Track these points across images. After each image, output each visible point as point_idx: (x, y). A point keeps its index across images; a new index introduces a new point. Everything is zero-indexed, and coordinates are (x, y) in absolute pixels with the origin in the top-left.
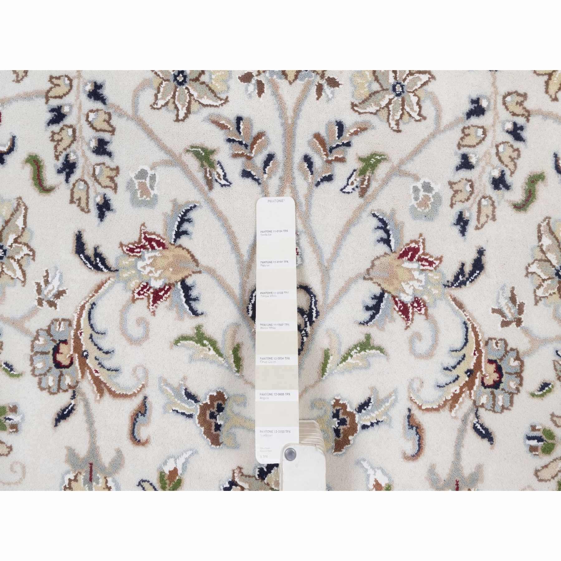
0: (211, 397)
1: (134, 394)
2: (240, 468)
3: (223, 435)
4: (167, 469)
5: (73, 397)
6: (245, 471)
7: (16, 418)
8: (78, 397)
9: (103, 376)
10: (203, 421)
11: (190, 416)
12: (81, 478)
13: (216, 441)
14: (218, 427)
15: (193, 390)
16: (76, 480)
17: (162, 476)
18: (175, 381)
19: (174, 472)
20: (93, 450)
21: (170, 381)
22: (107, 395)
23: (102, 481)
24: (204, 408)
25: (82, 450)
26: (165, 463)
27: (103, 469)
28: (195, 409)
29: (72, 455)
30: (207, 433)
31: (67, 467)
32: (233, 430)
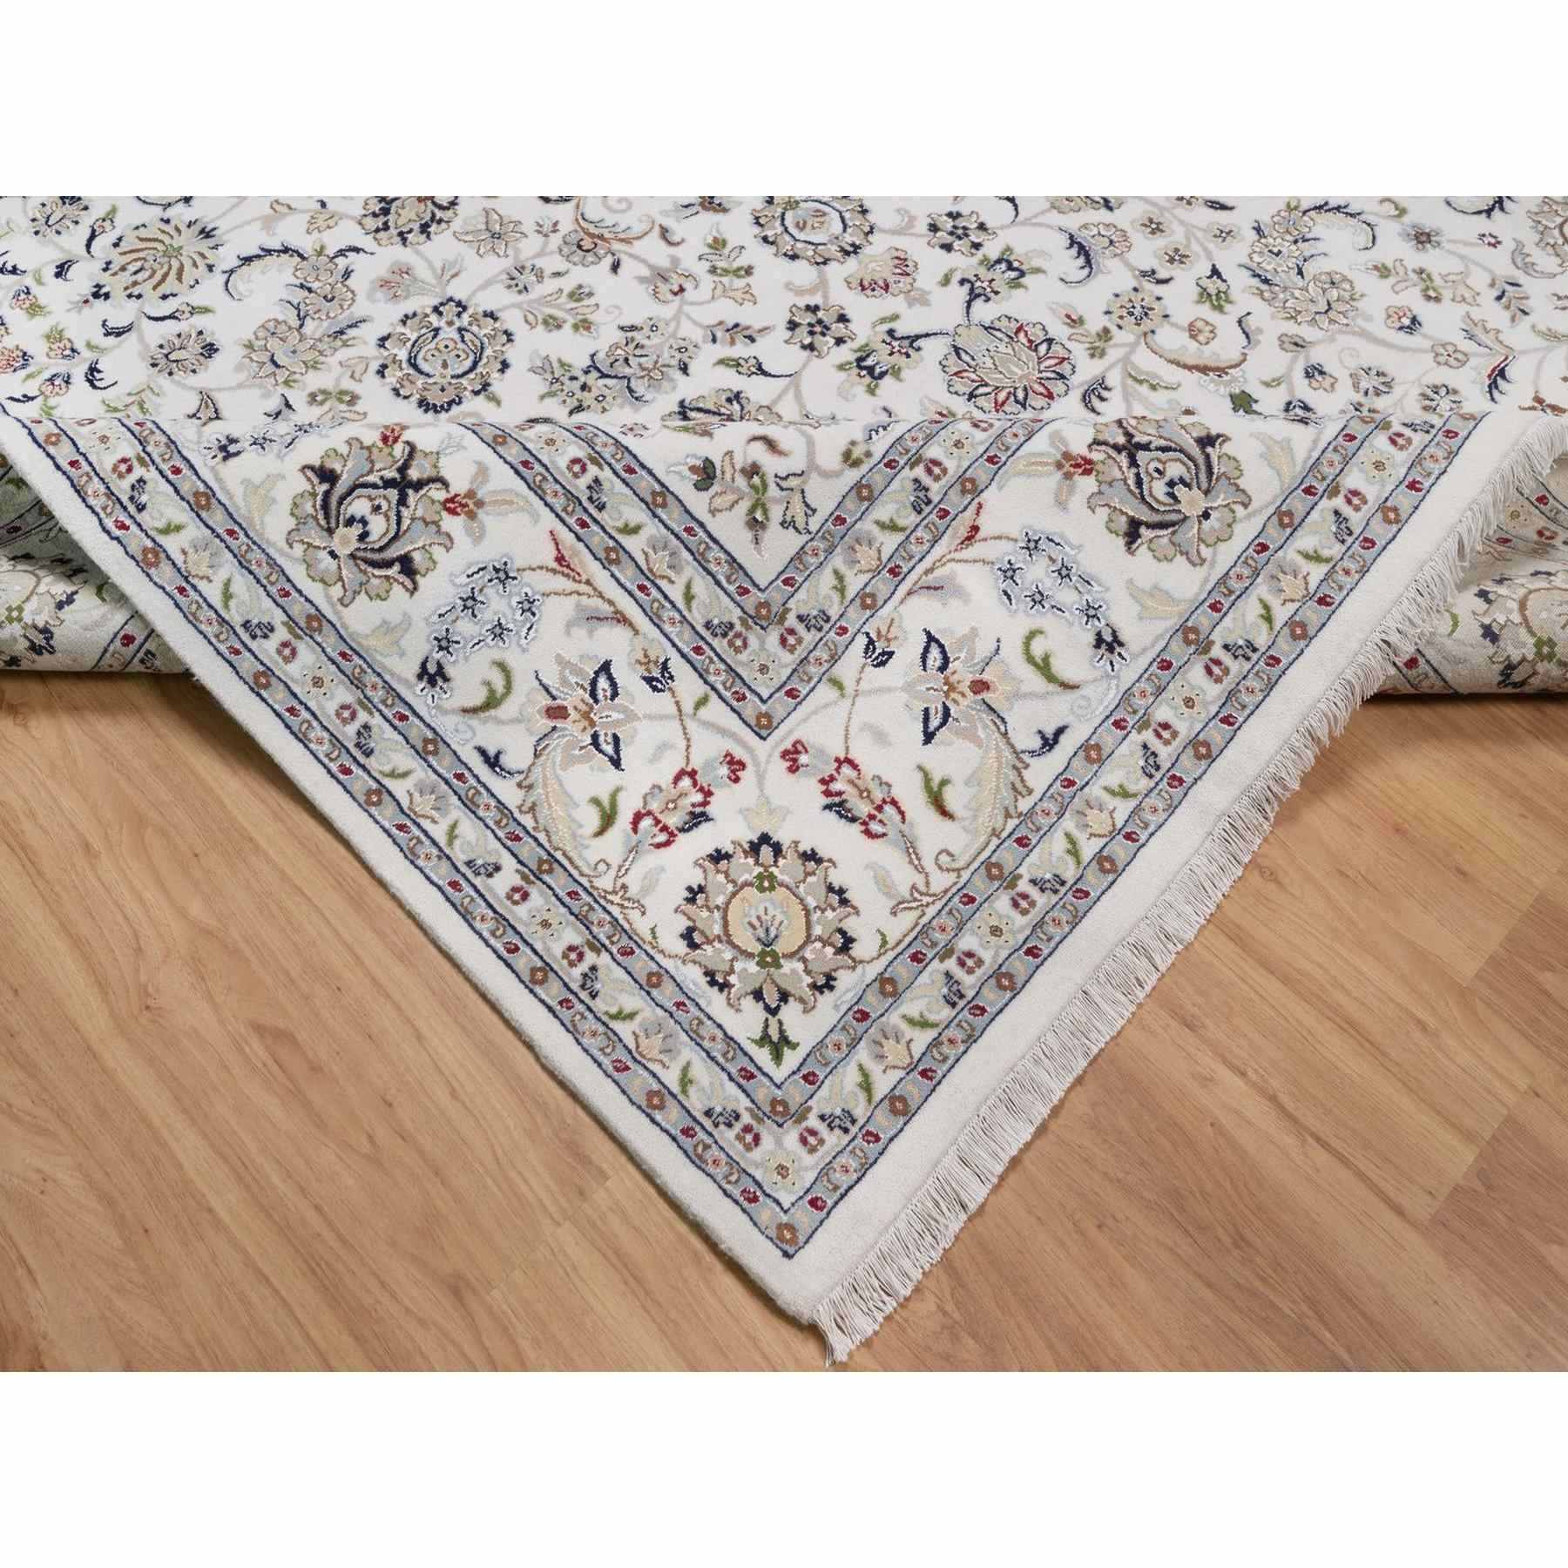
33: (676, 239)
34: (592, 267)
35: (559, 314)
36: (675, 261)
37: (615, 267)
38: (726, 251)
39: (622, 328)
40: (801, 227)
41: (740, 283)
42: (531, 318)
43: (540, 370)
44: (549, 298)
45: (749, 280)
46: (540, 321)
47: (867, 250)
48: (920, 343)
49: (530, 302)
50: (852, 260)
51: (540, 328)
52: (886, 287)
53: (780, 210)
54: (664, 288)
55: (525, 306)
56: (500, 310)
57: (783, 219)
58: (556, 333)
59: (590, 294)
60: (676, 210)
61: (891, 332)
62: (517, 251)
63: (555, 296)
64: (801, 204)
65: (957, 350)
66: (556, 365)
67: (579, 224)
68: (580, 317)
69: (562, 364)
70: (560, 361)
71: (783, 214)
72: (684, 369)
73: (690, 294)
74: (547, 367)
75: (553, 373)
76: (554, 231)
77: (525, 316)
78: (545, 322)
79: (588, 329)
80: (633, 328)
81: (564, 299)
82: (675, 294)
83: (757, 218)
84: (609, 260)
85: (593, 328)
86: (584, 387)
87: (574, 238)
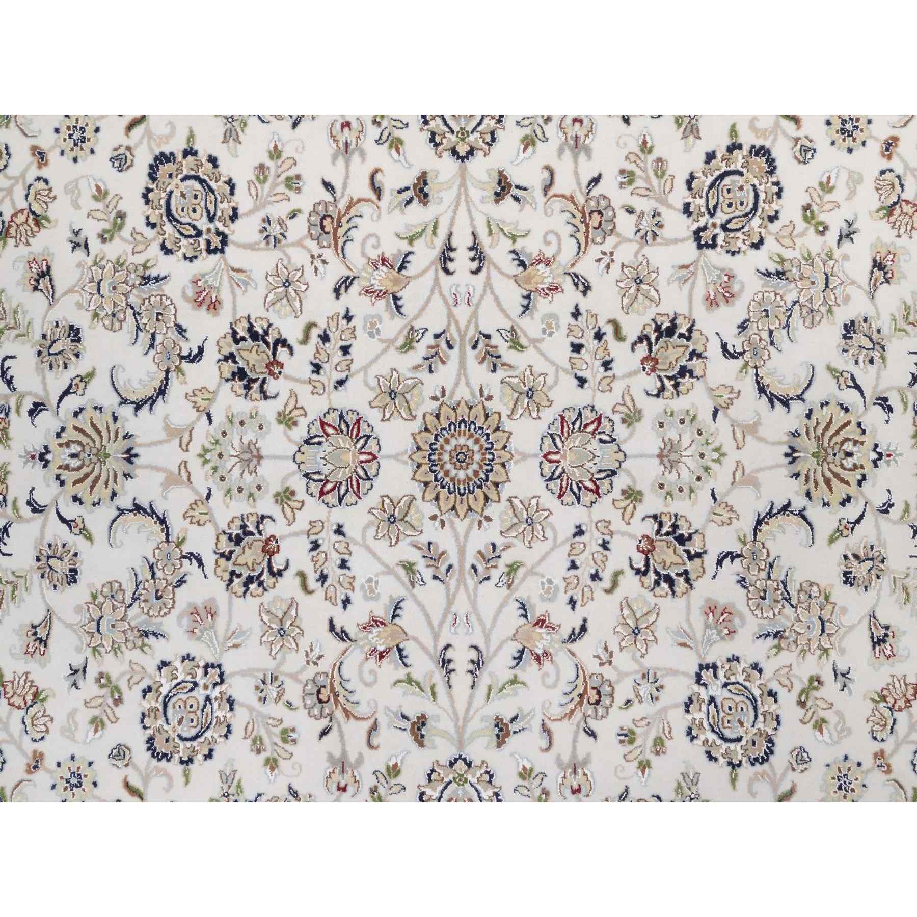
0: (418, 718)
1: (369, 718)
2: (437, 761)
3: (426, 741)
4: (391, 764)
5: (331, 721)
6: (441, 763)
7: (294, 735)
8: (334, 721)
9: (349, 706)
10: (412, 732)
11: (405, 730)
12: (337, 771)
13: (421, 745)
14: (422, 736)
15: (406, 713)
16: (333, 772)
17: (388, 768)
18: (395, 709)
19: (396, 765)
20: (344, 753)
21: (391, 708)
22: (351, 718)
23: (350, 772)
24: (414, 724)
25: (337, 754)
26: (390, 760)
27: (351, 766)
28: (407, 725)
29: (331, 757)
30: (416, 740)
31: (328, 764)
32: (433, 737)
35: (266, 741)
36: (360, 760)
37: (324, 733)
38: (394, 781)
39: (290, 788)
42: (250, 727)
43: (224, 777)
44: (270, 721)
46: (253, 736)
49: (259, 714)
51: (249, 742)
53: (451, 777)
54: (337, 777)
55: (254, 714)
57: (445, 788)
58: (253, 754)
62: (284, 659)
63: (275, 723)
64: (467, 785)
66: (235, 782)
67: (333, 670)
68: (276, 755)
69: (239, 786)
70: (239, 782)
71: (451, 782)
74: (230, 779)
75: (229, 787)
76: (315, 664)
77: (248, 723)
78: (254, 741)
79: (272, 769)
81: (277, 730)
82: (339, 789)
83: (433, 771)
84: (324, 723)
85: (276, 771)
87: (321, 680)
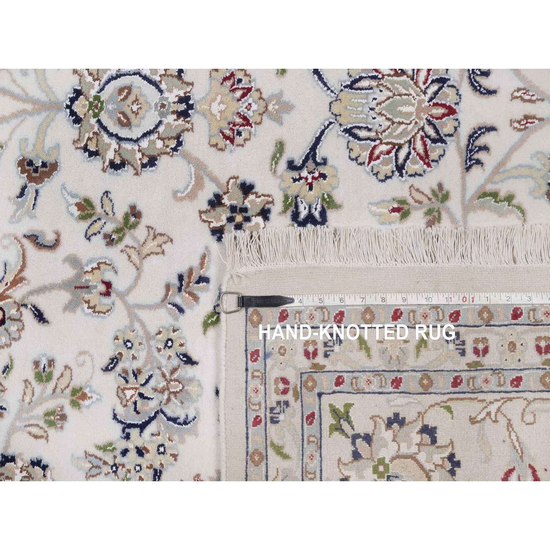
33: (50, 238)
34: (23, 334)
40: (126, 124)
41: (141, 233)
45: (145, 221)
47: (196, 95)
48: (321, 153)
50: (196, 118)
52: (247, 122)
56: (6, 448)
59: (51, 363)
60: (20, 206)
61: (291, 166)
65: (348, 131)
72: (189, 361)
73: (119, 284)
80: (114, 361)
86: (140, 452)
